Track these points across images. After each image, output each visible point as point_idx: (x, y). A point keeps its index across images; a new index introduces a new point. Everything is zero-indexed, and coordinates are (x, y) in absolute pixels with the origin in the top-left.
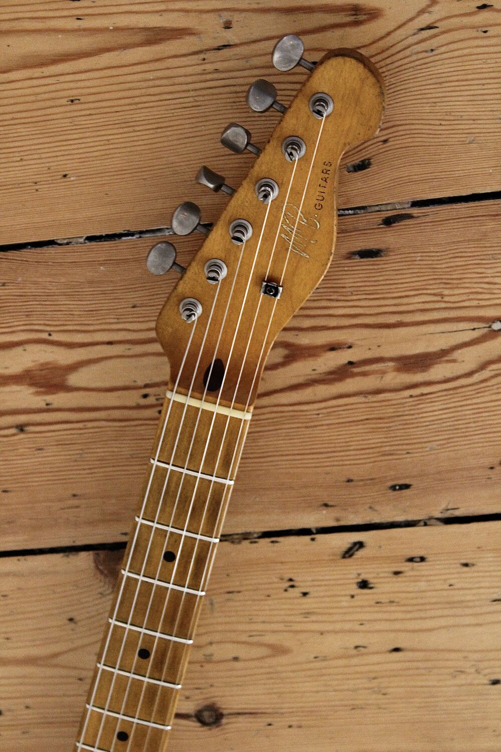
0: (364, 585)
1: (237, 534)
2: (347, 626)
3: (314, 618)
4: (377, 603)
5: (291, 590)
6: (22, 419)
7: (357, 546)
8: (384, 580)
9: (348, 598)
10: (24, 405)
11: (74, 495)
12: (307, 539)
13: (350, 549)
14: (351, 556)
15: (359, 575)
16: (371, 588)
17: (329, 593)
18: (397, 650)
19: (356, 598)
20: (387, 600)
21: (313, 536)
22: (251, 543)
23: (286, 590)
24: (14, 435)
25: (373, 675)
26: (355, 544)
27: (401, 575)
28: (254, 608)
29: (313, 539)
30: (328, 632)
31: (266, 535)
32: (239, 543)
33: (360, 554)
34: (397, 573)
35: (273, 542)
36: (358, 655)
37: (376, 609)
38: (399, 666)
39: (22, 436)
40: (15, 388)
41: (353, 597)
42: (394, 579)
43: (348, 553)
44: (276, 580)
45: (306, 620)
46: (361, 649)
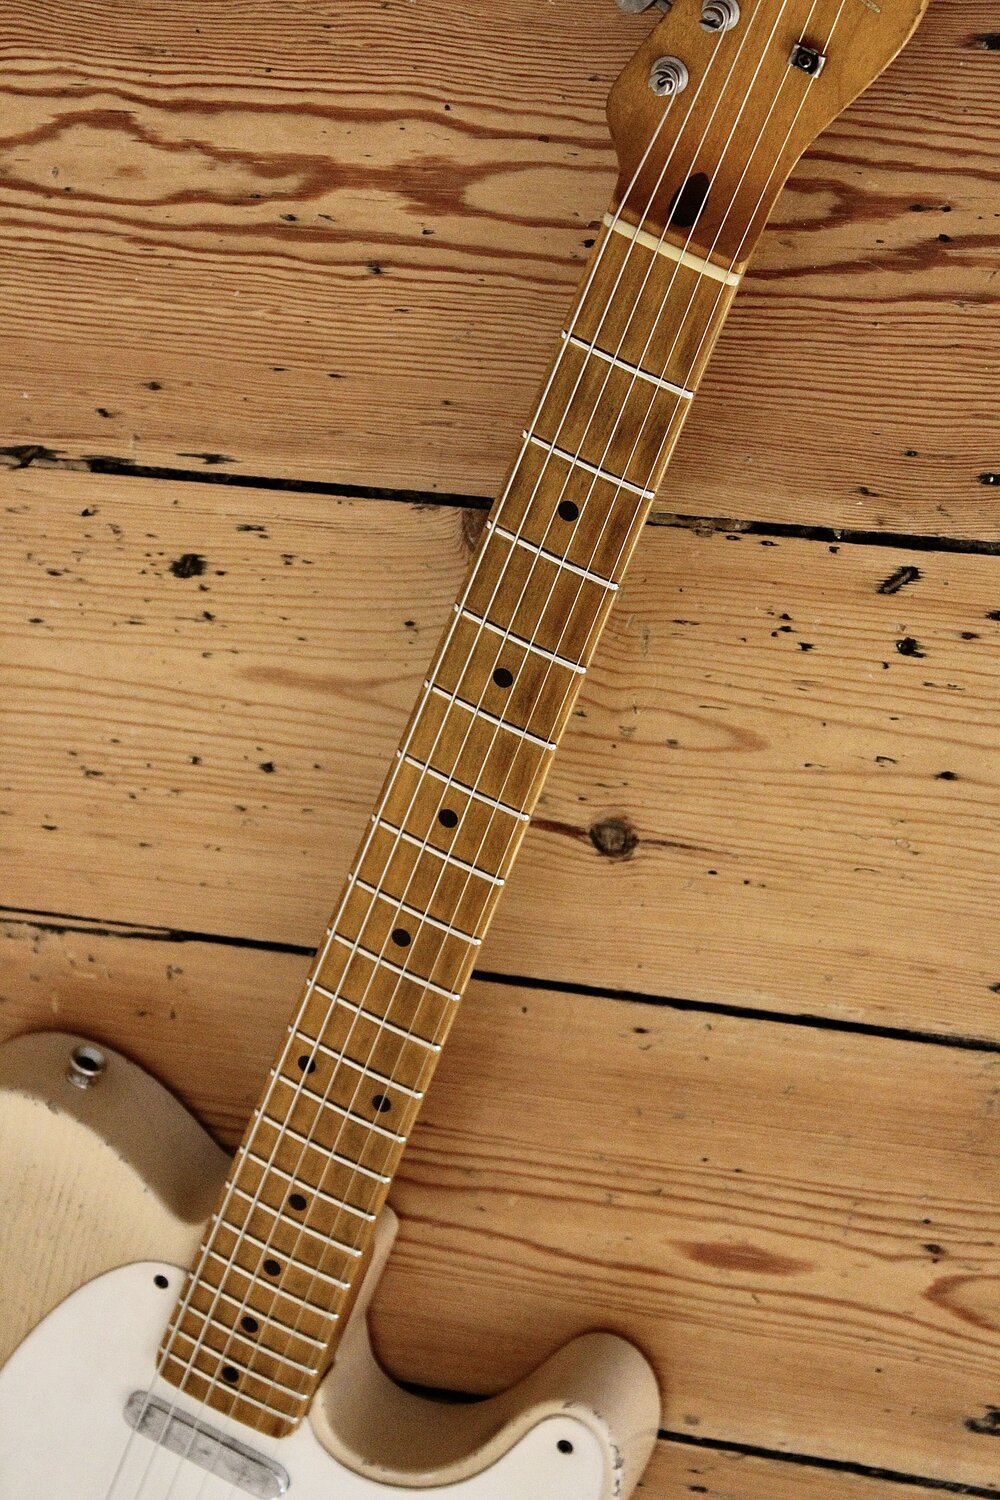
0: (908, 647)
1: (709, 519)
2: (869, 718)
3: (814, 693)
4: (927, 684)
5: (782, 634)
6: (380, 251)
7: (908, 575)
8: (942, 645)
9: (880, 667)
10: (384, 226)
11: (447, 403)
12: (824, 546)
13: (894, 578)
14: (893, 591)
15: (903, 628)
16: (921, 656)
17: (846, 653)
18: (948, 776)
19: (892, 668)
20: (945, 683)
21: (833, 544)
22: (728, 538)
23: (774, 634)
24: (363, 278)
25: (903, 815)
26: (904, 570)
27: (974, 640)
28: (716, 657)
29: (833, 550)
30: (835, 722)
31: (758, 528)
32: (709, 534)
33: (910, 589)
34: (968, 636)
35: (764, 543)
36: (878, 774)
37: (924, 695)
38: (946, 806)
39: (375, 282)
40: (376, 193)
41: (886, 666)
42: (961, 647)
43: (891, 586)
44: (763, 613)
45: (801, 693)
46: (886, 762)
